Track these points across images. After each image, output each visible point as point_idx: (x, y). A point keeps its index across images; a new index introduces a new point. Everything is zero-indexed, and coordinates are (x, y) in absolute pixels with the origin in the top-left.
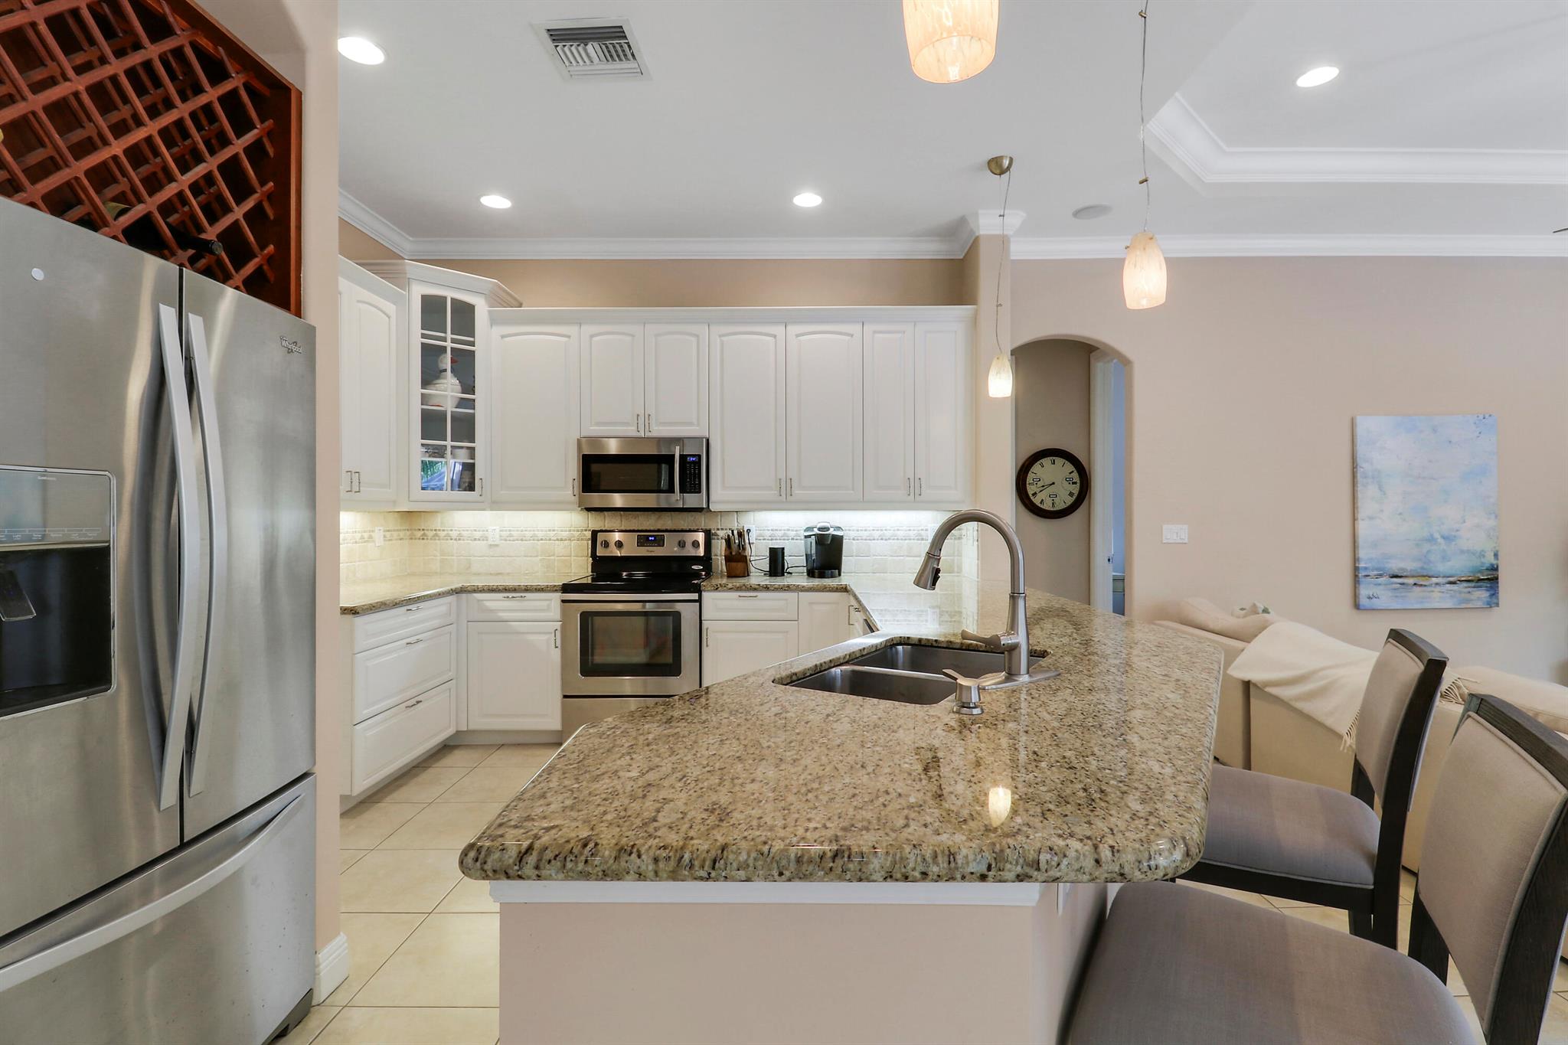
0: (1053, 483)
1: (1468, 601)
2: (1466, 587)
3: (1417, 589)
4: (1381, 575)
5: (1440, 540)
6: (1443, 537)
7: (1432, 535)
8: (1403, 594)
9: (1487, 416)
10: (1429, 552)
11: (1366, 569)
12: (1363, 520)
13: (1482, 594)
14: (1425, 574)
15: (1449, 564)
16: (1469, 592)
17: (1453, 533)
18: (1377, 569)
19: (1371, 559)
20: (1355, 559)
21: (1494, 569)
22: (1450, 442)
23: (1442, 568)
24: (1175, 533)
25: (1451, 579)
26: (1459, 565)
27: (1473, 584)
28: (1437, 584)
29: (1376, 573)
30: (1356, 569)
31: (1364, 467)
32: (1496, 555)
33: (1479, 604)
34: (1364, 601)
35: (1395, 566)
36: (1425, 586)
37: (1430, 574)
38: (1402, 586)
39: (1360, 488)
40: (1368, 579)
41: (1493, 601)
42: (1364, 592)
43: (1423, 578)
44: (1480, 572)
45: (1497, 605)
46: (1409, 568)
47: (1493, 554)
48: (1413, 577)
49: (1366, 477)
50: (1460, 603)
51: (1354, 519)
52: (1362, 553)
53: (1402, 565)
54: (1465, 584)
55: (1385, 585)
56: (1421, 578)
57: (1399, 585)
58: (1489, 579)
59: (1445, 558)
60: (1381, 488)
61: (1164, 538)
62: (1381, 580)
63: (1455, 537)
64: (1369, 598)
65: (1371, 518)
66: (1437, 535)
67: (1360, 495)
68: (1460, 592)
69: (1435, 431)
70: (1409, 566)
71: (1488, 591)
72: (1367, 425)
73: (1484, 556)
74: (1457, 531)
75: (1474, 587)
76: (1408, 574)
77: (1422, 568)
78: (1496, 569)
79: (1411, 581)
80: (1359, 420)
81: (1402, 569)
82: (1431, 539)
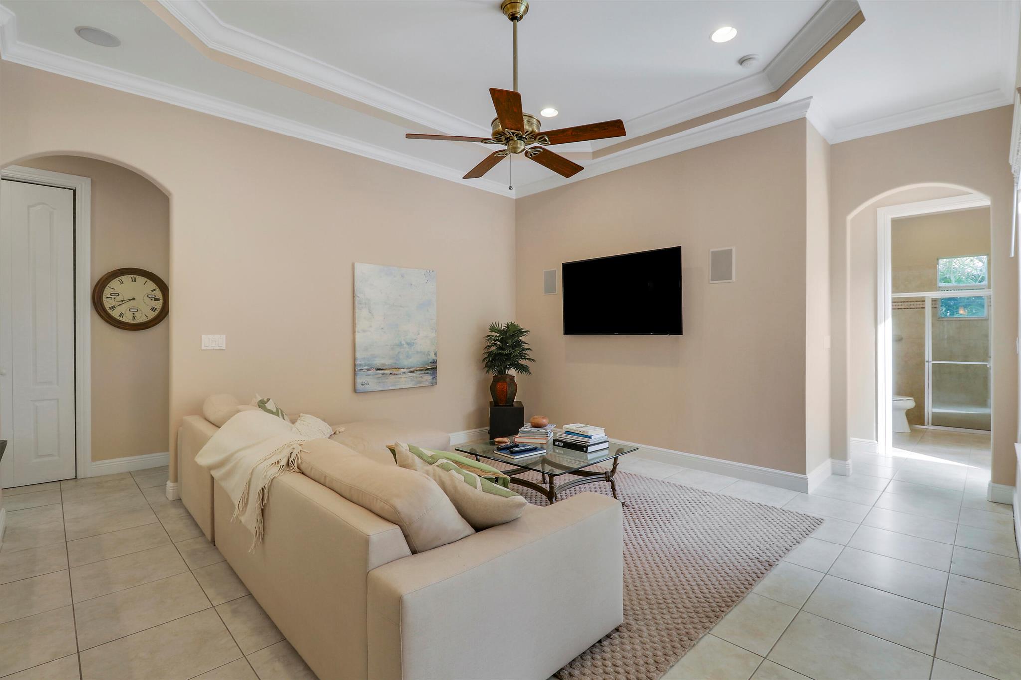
0: (134, 299)
1: (420, 382)
2: (420, 374)
3: (393, 376)
4: (370, 369)
5: (405, 345)
6: (407, 343)
7: (401, 342)
8: (384, 381)
9: (431, 271)
10: (399, 352)
11: (361, 365)
12: (359, 332)
13: (428, 378)
14: (397, 367)
15: (411, 360)
16: (421, 377)
17: (413, 341)
18: (368, 365)
19: (364, 359)
20: (355, 359)
21: (435, 362)
22: (411, 285)
23: (406, 362)
24: (213, 341)
25: (411, 369)
26: (415, 360)
27: (423, 372)
28: (404, 373)
29: (367, 367)
30: (355, 365)
31: (360, 296)
32: (435, 354)
33: (427, 384)
34: (359, 387)
35: (378, 362)
36: (397, 374)
37: (400, 367)
38: (384, 375)
39: (357, 311)
40: (362, 372)
41: (434, 383)
42: (359, 380)
43: (396, 369)
44: (427, 364)
45: (436, 383)
46: (387, 363)
47: (434, 353)
48: (390, 369)
49: (360, 304)
50: (416, 384)
51: (354, 332)
52: (358, 355)
53: (383, 361)
54: (419, 372)
55: (373, 375)
56: (394, 369)
57: (381, 375)
58: (432, 369)
59: (408, 357)
60: (370, 312)
61: (203, 345)
62: (370, 372)
63: (414, 343)
64: (363, 384)
65: (364, 331)
66: (403, 342)
67: (357, 315)
68: (416, 377)
69: (403, 277)
70: (388, 362)
71: (431, 375)
72: (362, 269)
73: (429, 355)
74: (415, 339)
75: (424, 374)
76: (387, 367)
77: (395, 363)
78: (436, 362)
79: (388, 372)
80: (356, 264)
81: (384, 364)
82: (400, 345)
